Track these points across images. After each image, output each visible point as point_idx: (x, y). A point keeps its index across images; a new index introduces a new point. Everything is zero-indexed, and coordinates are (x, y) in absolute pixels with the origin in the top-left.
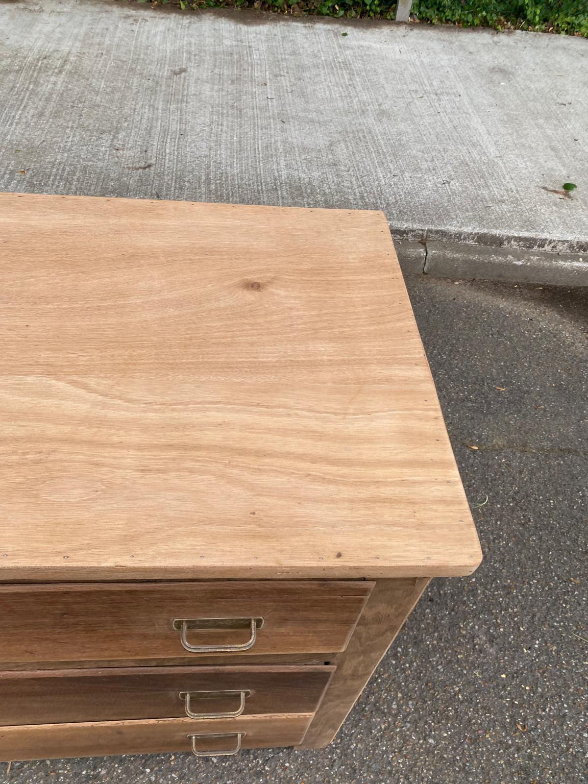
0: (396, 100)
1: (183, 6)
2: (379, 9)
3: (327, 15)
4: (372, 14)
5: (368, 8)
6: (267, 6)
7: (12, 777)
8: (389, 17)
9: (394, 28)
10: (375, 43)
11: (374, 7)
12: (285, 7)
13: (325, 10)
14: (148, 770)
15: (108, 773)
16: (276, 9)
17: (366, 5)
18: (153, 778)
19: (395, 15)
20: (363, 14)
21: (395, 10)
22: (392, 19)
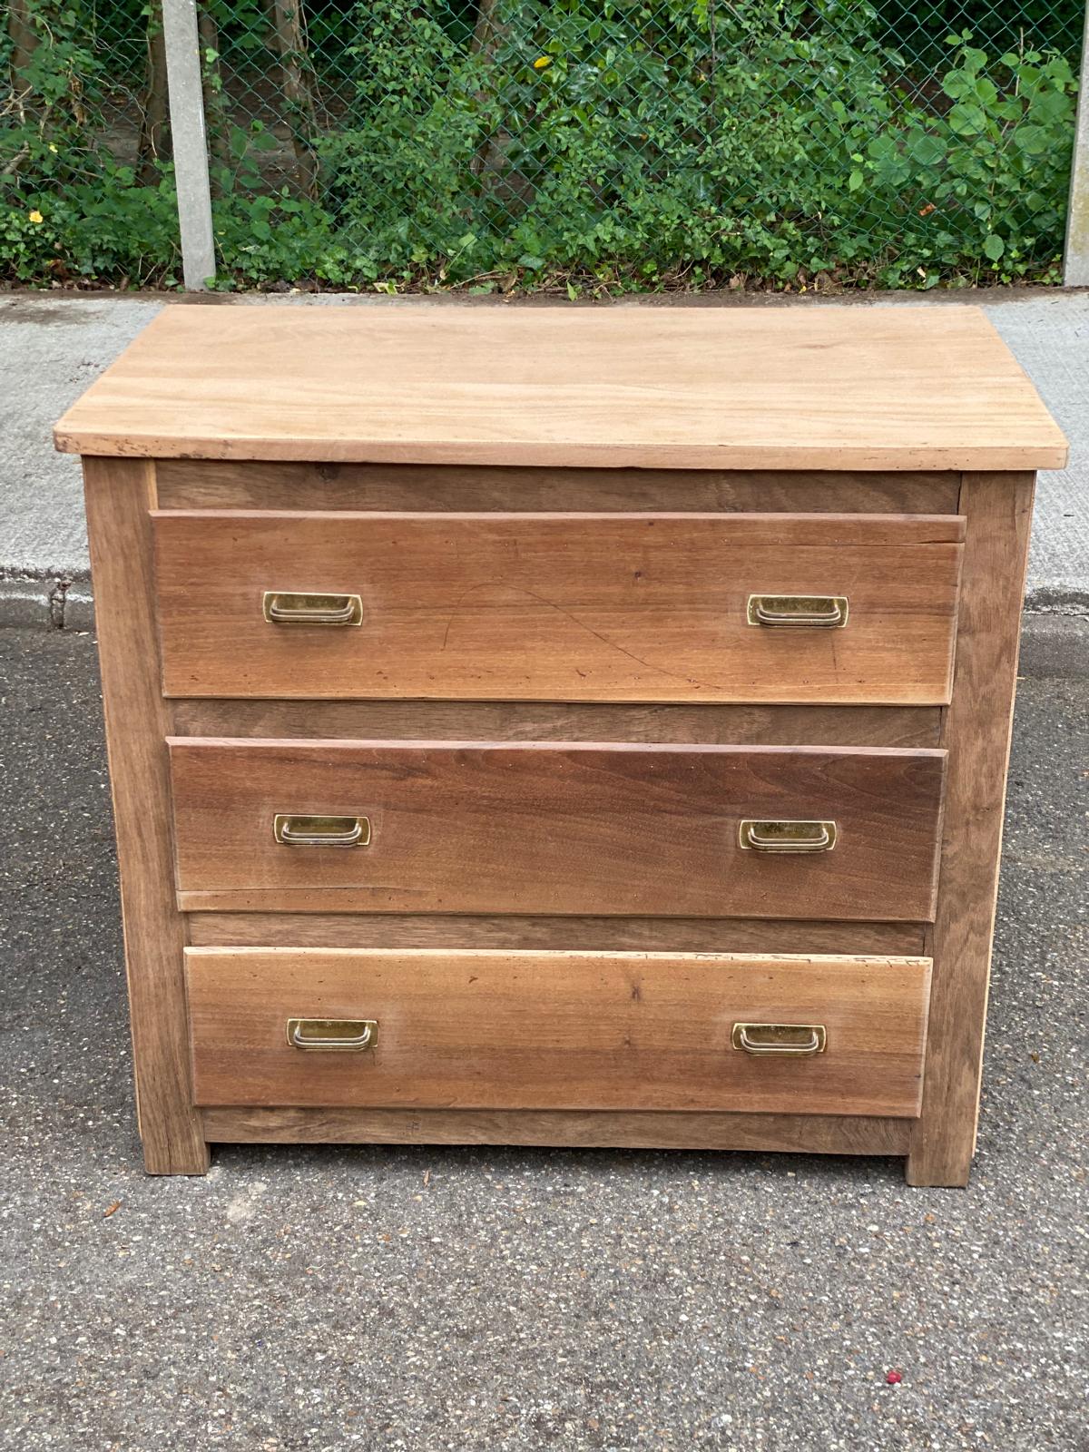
0: (1068, 407)
1: (572, 294)
2: (1021, 268)
3: (901, 287)
4: (1005, 279)
5: (995, 266)
6: (758, 281)
7: (432, 1187)
8: (1047, 280)
9: (1061, 298)
10: (1015, 324)
11: (1009, 265)
12: (802, 278)
13: (893, 278)
14: (656, 1192)
15: (589, 1191)
16: (780, 284)
17: (990, 262)
18: (666, 1200)
19: (1061, 275)
20: (984, 281)
21: (1061, 264)
22: (1056, 284)
